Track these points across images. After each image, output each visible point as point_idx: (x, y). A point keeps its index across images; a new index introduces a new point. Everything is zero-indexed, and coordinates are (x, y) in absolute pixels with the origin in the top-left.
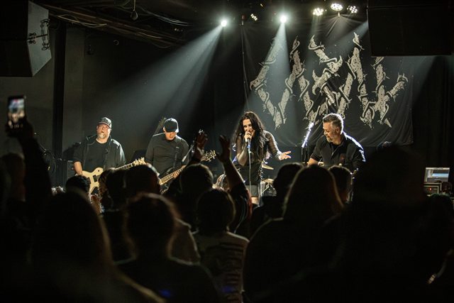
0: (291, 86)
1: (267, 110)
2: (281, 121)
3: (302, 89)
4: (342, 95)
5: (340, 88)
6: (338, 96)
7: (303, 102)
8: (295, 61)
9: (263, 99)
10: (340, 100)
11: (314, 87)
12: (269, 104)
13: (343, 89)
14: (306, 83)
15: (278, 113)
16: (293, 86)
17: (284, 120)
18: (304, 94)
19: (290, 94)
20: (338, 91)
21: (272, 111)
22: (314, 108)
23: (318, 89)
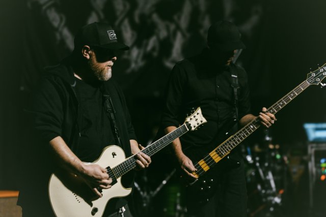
4: (178, 28)
5: (175, 17)
6: (172, 27)
9: (56, 24)
10: (175, 34)
11: (137, 13)
13: (179, 18)
20: (172, 21)
22: (139, 43)
23: (142, 17)
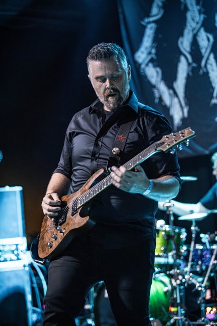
0: (188, 49)
1: (161, 99)
2: (181, 114)
3: (203, 51)
7: (207, 73)
8: (189, 5)
12: (162, 87)
14: (208, 39)
15: (176, 100)
16: (191, 49)
17: (186, 110)
18: (208, 59)
19: (189, 64)
21: (167, 100)
